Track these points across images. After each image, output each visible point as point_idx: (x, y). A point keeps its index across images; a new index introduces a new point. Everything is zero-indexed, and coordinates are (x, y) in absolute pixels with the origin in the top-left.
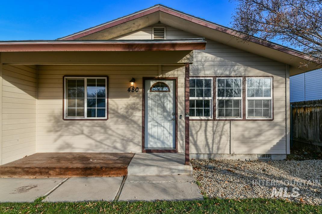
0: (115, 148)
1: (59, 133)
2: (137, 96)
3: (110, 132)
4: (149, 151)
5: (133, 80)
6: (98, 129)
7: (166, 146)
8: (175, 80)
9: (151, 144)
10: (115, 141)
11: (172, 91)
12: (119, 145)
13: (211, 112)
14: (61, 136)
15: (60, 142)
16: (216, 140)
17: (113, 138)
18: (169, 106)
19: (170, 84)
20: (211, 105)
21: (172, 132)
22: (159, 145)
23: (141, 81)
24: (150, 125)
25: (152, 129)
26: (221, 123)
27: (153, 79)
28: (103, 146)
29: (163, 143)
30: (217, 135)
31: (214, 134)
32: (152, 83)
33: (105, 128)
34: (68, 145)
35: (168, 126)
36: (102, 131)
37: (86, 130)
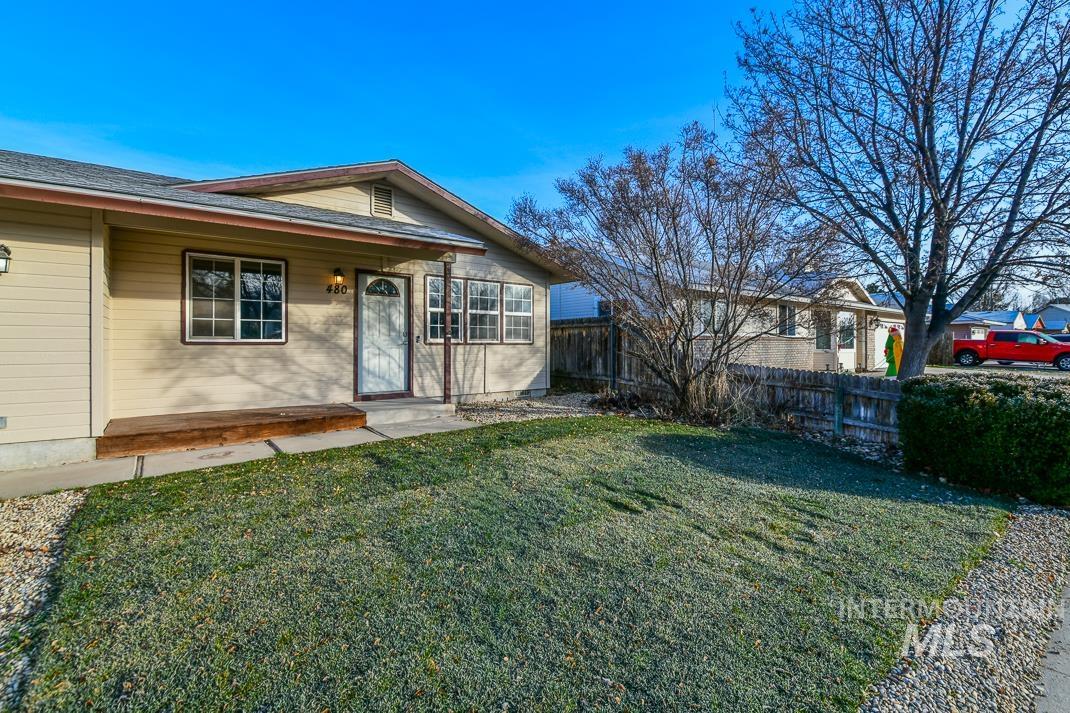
0: (304, 397)
1: (176, 373)
2: (346, 302)
3: (294, 368)
4: (367, 398)
5: (338, 272)
6: (268, 362)
7: (395, 389)
8: (409, 280)
9: (369, 386)
10: (304, 384)
11: (402, 295)
12: (311, 392)
13: (461, 333)
14: (180, 378)
15: (179, 392)
16: (468, 375)
17: (301, 379)
18: (399, 321)
19: (399, 283)
20: (461, 320)
21: (402, 364)
22: (383, 388)
23: (352, 275)
24: (365, 354)
25: (370, 360)
26: (475, 348)
27: (372, 273)
28: (280, 394)
29: (390, 383)
30: (470, 366)
31: (465, 365)
32: (370, 280)
33: (284, 361)
34: (199, 398)
35: (398, 354)
36: (278, 366)
37: (241, 365)
